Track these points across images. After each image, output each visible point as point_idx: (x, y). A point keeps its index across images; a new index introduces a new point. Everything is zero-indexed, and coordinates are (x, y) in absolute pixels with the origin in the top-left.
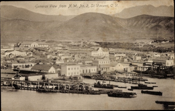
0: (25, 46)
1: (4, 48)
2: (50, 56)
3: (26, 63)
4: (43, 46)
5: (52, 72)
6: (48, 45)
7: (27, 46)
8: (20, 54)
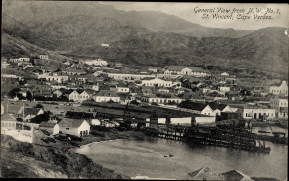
0: (172, 72)
1: (141, 74)
2: (207, 89)
3: (170, 98)
4: (198, 74)
5: (207, 114)
6: (207, 73)
7: (175, 72)
8: (163, 84)
